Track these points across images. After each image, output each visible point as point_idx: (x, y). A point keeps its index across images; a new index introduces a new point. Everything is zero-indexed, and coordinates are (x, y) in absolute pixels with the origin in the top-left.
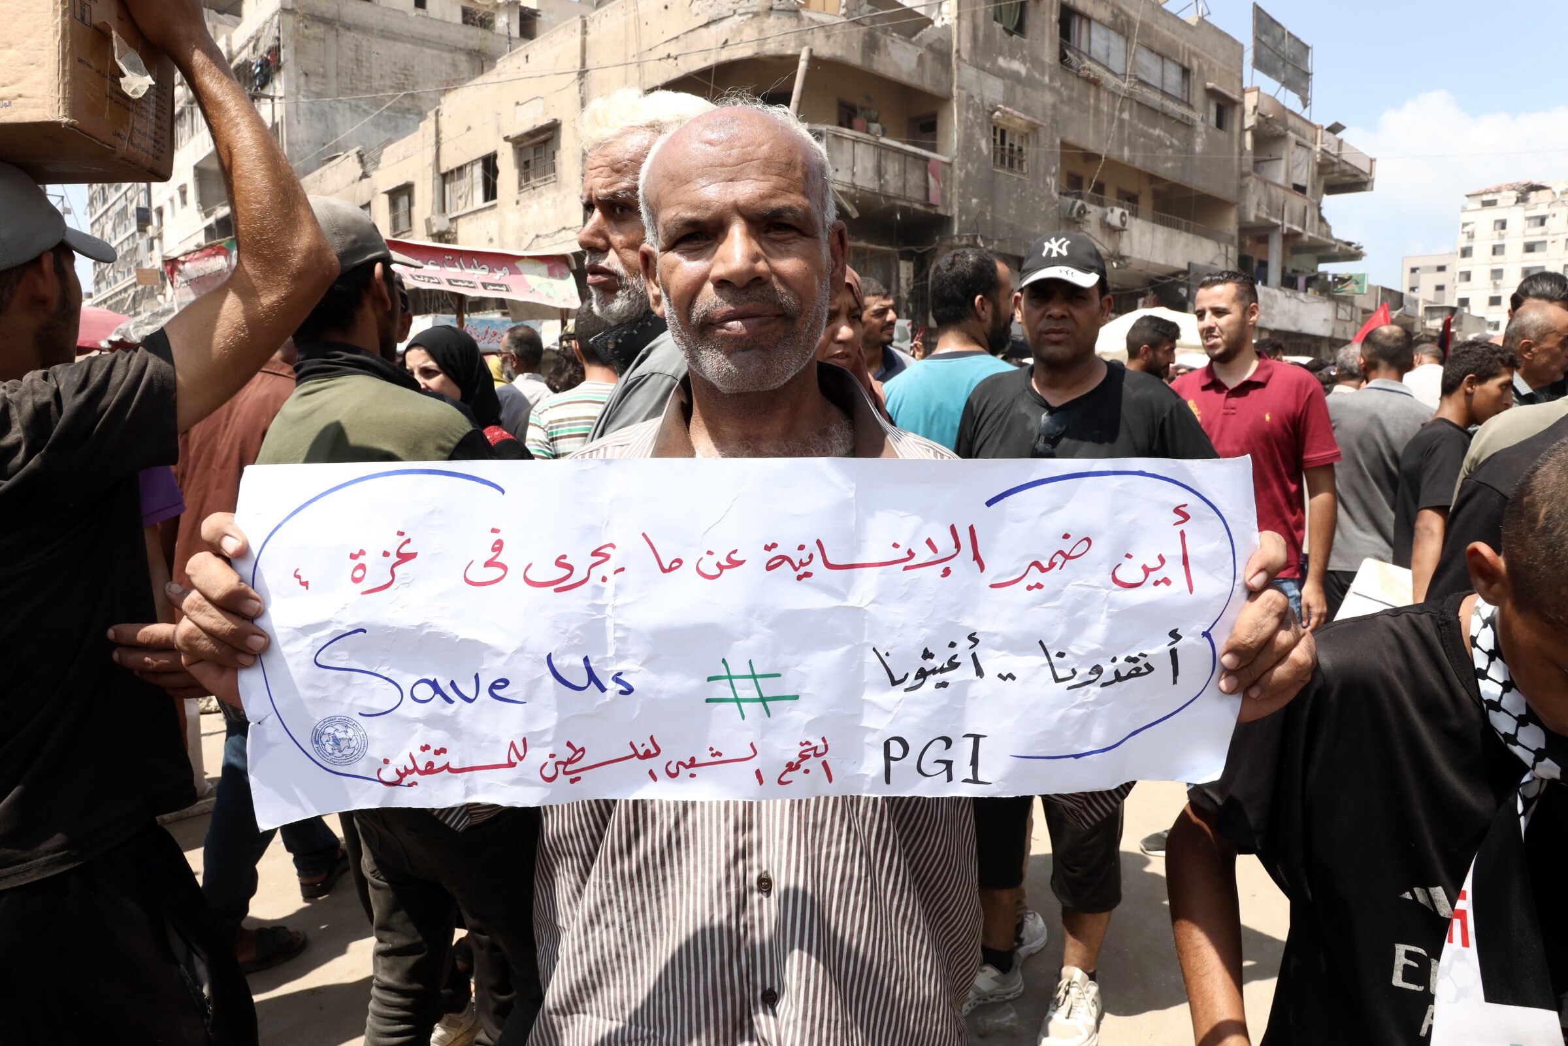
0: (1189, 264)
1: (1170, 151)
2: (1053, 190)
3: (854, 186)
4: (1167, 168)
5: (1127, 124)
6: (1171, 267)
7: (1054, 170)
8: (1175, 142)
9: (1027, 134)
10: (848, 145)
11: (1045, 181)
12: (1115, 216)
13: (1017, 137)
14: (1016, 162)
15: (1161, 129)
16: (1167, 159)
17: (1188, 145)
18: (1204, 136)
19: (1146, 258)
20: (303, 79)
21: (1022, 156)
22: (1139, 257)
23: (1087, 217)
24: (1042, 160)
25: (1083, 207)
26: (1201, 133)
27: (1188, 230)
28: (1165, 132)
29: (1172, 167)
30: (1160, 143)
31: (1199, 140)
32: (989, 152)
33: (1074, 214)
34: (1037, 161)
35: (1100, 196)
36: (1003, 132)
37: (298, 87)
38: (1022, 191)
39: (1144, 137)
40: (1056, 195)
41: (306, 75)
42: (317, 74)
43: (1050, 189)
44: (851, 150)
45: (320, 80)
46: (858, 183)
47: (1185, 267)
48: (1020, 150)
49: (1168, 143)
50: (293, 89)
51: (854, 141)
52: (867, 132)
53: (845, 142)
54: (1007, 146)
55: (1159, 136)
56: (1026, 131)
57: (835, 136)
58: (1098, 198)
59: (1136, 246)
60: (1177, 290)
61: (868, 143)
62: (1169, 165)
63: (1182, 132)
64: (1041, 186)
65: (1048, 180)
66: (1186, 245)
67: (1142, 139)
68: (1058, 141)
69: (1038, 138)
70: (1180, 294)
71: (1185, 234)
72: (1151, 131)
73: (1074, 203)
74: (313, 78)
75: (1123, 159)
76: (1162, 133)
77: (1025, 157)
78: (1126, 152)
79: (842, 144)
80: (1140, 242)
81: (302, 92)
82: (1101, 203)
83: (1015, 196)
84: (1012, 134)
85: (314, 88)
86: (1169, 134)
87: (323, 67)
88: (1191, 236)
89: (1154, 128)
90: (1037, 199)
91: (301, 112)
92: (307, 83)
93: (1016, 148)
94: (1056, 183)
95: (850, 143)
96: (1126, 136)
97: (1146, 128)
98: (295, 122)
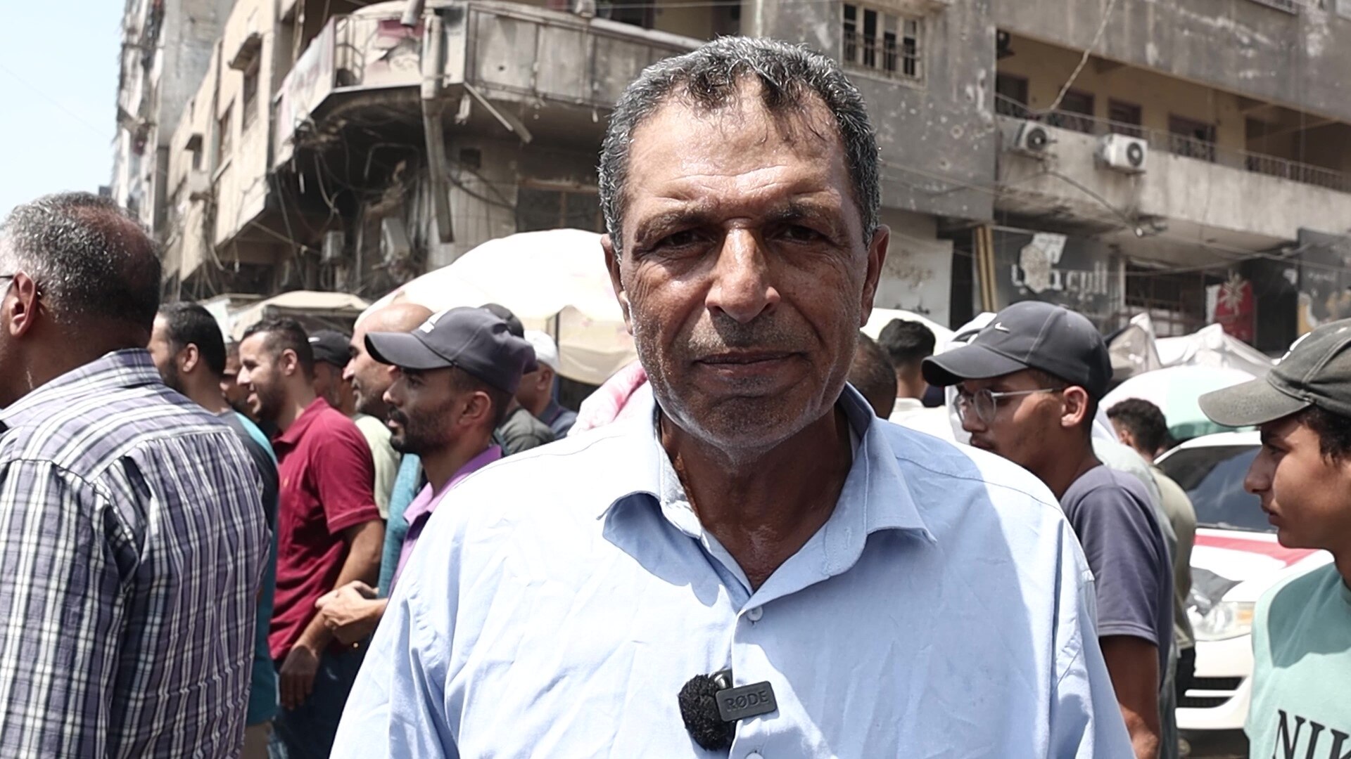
0: (1301, 232)
1: (1251, 53)
2: (980, 106)
3: (534, 93)
4: (1245, 78)
5: (1151, 10)
6: (1261, 236)
7: (982, 74)
8: (1261, 38)
9: (922, 19)
10: (524, 32)
11: (961, 92)
12: (1116, 149)
13: (900, 24)
14: (900, 63)
15: (1229, 17)
16: (1244, 63)
17: (1290, 45)
18: (1326, 31)
19: (1199, 220)
20: (188, 26)
21: (913, 52)
22: (1185, 217)
23: (1051, 149)
24: (956, 59)
25: (1038, 132)
26: (1319, 26)
27: (1295, 177)
28: (1238, 22)
29: (1255, 78)
30: (1231, 40)
31: (1314, 37)
32: (836, 45)
33: (1023, 144)
34: (944, 62)
35: (1088, 118)
36: (870, 18)
37: (181, 37)
38: (908, 107)
39: (1190, 30)
40: (988, 115)
41: (193, 21)
42: (206, 20)
43: (975, 105)
44: (532, 40)
45: (209, 26)
46: (542, 89)
47: (1292, 235)
48: (909, 42)
49: (1245, 40)
50: (176, 38)
51: (538, 24)
52: (570, 11)
53: (519, 26)
54: (880, 34)
55: (1224, 29)
56: (919, 13)
57: (500, 17)
58: (1083, 121)
59: (1178, 200)
60: (1281, 274)
61: (570, 28)
62: (1250, 74)
63: (1276, 24)
64: (955, 99)
65: (969, 90)
66: (1292, 201)
67: (1186, 33)
68: (992, 30)
69: (946, 25)
70: (1287, 280)
71: (1290, 184)
72: (1207, 20)
73: (1023, 126)
74: (200, 25)
75: (1146, 63)
76: (1231, 25)
77: (918, 54)
78: (1152, 52)
79: (515, 29)
80: (1188, 195)
81: (186, 41)
82: (1087, 128)
83: (893, 114)
84: (891, 18)
85: (201, 36)
86: (1247, 25)
87: (215, 11)
88: (1302, 188)
89: (1214, 16)
90: (944, 120)
91: (182, 64)
92: (192, 30)
93: (899, 40)
94: (986, 96)
95: (533, 27)
96: (1151, 27)
97: (1194, 16)
98: (173, 75)
